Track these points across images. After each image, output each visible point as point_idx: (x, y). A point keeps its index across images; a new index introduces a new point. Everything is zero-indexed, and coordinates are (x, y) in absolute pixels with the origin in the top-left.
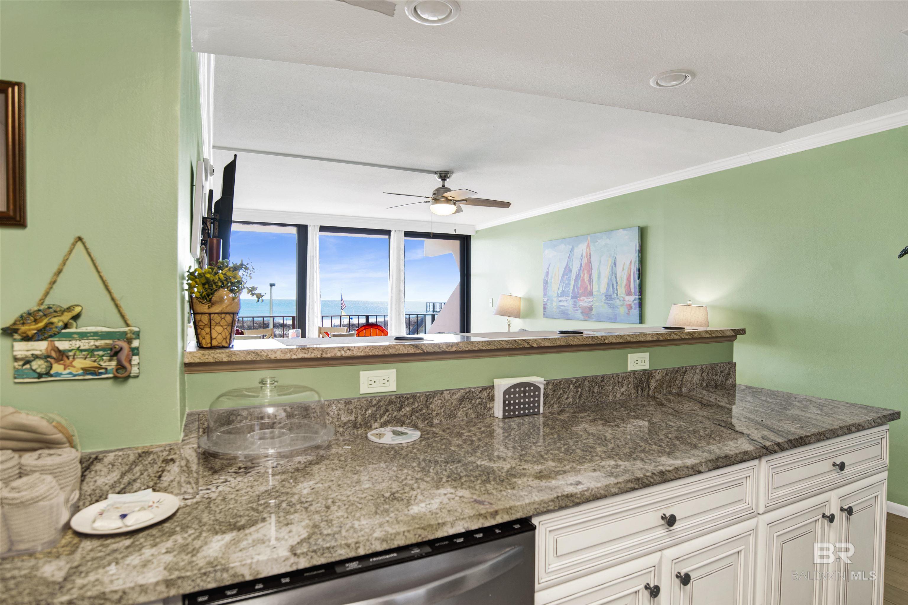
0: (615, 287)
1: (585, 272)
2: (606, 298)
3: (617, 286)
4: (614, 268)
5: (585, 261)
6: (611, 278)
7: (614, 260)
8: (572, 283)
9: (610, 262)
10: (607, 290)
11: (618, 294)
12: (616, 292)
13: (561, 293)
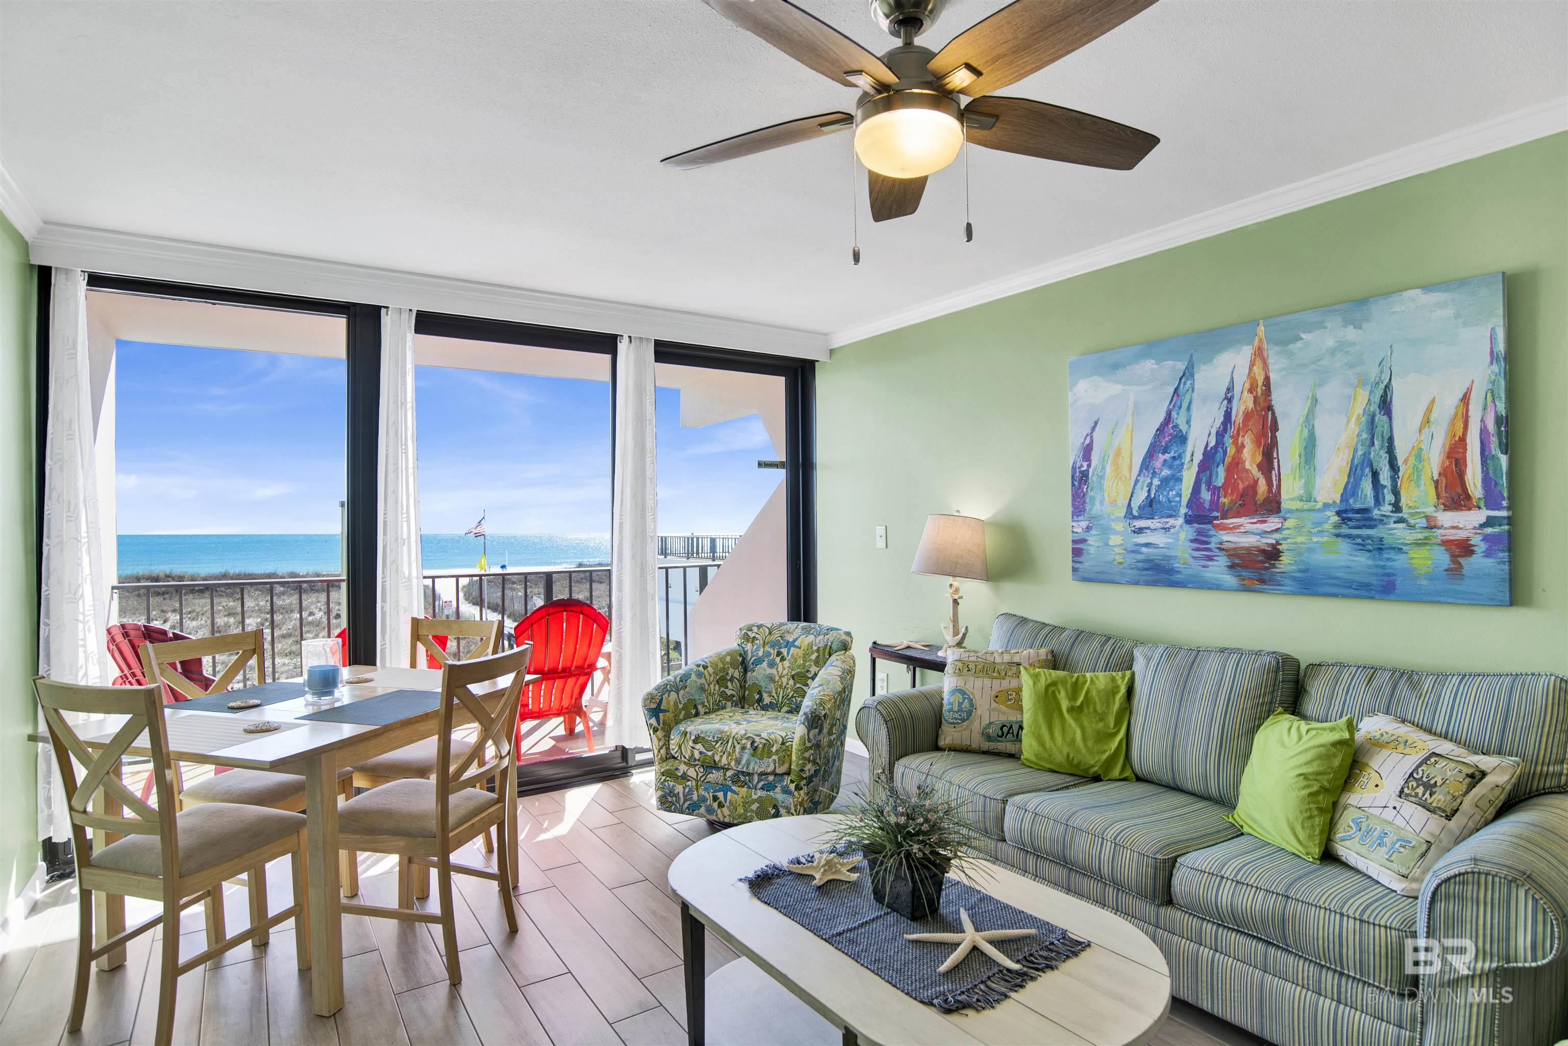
0: (1385, 478)
1: (1248, 440)
2: (1345, 520)
3: (1394, 479)
4: (1381, 419)
5: (1243, 403)
6: (1366, 454)
7: (1379, 392)
8: (1189, 476)
9: (1362, 401)
10: (1351, 490)
11: (1403, 502)
12: (1389, 497)
13: (1141, 508)
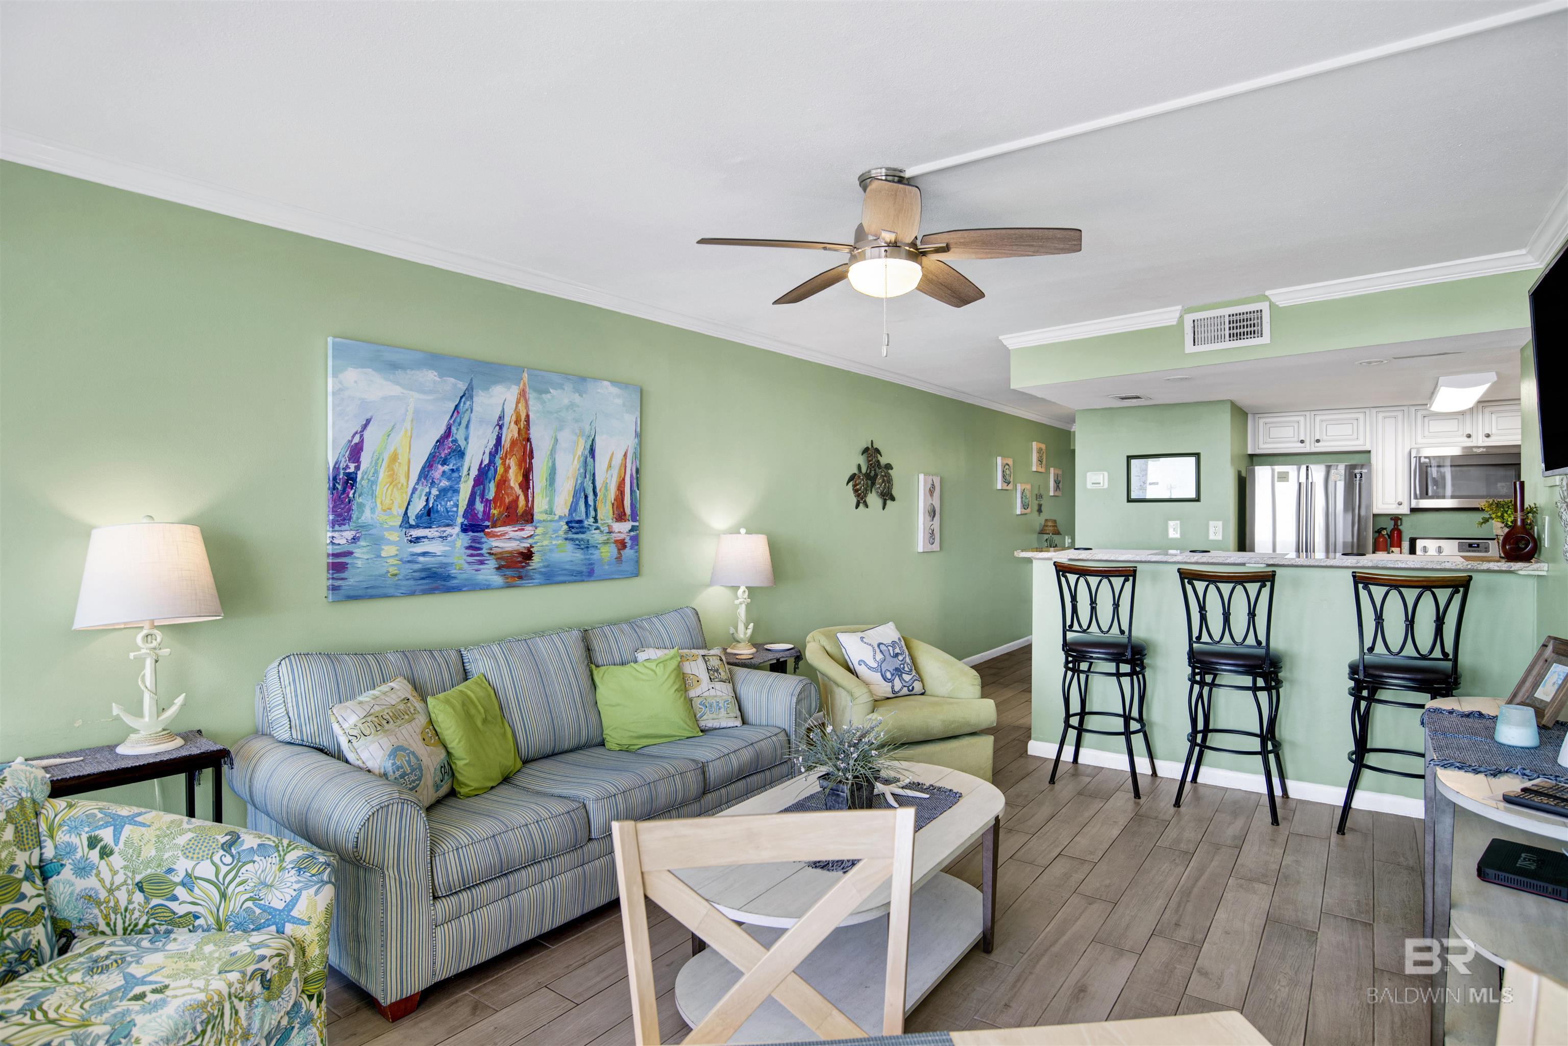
0: (591, 502)
1: (513, 462)
2: (571, 528)
3: (595, 501)
4: (590, 460)
5: (510, 433)
6: (582, 483)
7: (590, 443)
8: (466, 488)
9: (581, 447)
10: (573, 508)
11: (598, 517)
12: (592, 513)
13: (418, 517)
